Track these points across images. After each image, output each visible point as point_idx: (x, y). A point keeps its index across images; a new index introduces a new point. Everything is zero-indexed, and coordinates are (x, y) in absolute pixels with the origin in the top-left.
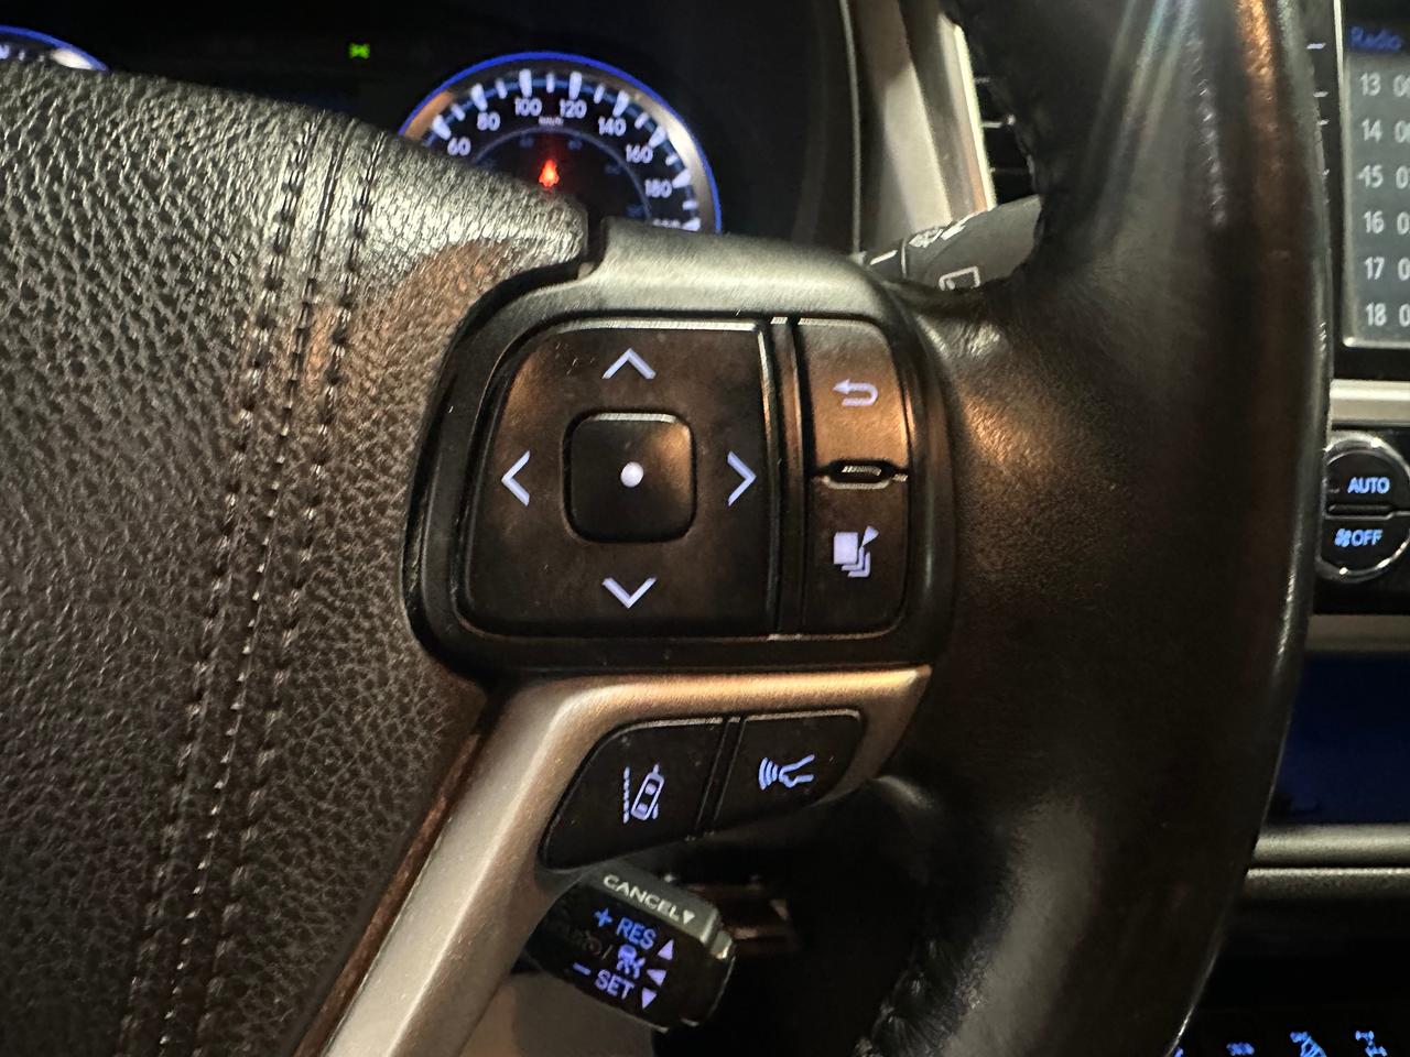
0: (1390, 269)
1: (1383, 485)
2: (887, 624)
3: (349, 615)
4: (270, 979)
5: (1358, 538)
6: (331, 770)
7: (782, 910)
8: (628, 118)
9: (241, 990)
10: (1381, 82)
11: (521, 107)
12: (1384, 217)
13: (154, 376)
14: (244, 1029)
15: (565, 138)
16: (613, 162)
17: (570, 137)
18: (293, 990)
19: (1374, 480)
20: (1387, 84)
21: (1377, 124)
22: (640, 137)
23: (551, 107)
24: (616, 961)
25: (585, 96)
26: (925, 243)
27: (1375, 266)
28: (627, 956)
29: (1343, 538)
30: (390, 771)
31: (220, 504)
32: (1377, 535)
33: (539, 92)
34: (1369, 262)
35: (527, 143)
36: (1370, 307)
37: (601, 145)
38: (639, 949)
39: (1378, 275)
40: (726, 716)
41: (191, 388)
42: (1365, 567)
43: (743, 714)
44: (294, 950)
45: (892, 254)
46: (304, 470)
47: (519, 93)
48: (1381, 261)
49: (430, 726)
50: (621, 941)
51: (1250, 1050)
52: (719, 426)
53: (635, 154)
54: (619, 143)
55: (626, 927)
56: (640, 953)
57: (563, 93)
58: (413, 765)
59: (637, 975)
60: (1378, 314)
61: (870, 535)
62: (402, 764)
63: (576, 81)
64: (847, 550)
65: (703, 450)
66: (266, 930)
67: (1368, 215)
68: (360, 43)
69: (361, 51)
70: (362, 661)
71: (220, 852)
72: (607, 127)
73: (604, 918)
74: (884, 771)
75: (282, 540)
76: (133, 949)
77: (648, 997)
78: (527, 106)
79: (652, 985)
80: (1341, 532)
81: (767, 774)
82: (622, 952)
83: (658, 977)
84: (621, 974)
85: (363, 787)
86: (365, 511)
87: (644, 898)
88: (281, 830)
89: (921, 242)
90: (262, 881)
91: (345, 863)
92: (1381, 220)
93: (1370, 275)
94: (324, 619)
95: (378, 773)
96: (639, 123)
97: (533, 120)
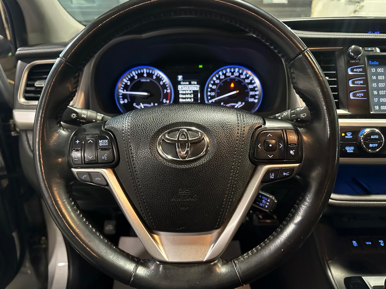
0: (379, 100)
1: (377, 137)
2: (296, 159)
3: (245, 158)
4: (237, 193)
5: (373, 145)
6: (243, 173)
7: (275, 217)
8: (246, 75)
9: (235, 193)
10: (375, 70)
11: (227, 74)
12: (377, 92)
13: (229, 138)
14: (234, 198)
15: (235, 79)
16: (243, 82)
17: (236, 79)
18: (239, 194)
19: (375, 136)
20: (376, 70)
21: (375, 76)
22: (248, 78)
23: (233, 74)
24: (262, 202)
25: (238, 72)
26: (298, 110)
27: (376, 100)
28: (264, 201)
29: (371, 145)
30: (248, 173)
31: (235, 149)
32: (377, 145)
33: (230, 72)
34: (375, 99)
35: (228, 80)
36: (375, 107)
37: (241, 80)
38: (265, 200)
39: (376, 101)
40: (280, 168)
41: (233, 139)
42: (375, 150)
43: (282, 168)
44: (239, 190)
45: (294, 111)
46: (241, 146)
47: (227, 72)
48: (377, 99)
49: (251, 169)
50: (263, 199)
51: (370, 243)
52: (279, 141)
53: (247, 81)
54: (244, 79)
55: (264, 198)
56: (265, 201)
57: (234, 71)
58: (250, 173)
59: (265, 203)
60: (377, 108)
61: (294, 151)
62: (249, 173)
63: (237, 70)
64: (292, 152)
65: (277, 143)
66: (237, 188)
67: (374, 91)
68: (201, 65)
69: (201, 66)
70: (246, 163)
71: (234, 180)
72: (242, 77)
73: (260, 196)
74: (296, 175)
75: (240, 152)
76: (227, 188)
77: (266, 206)
78: (228, 74)
79: (267, 205)
80: (370, 144)
81: (284, 174)
82: (263, 201)
83: (268, 204)
84: (263, 203)
85: (245, 174)
86: (246, 149)
87: (265, 194)
88: (239, 178)
89: (298, 109)
90: (237, 183)
91: (243, 182)
92: (376, 92)
93: (375, 101)
94: (243, 159)
95: (246, 173)
96: (247, 76)
97: (229, 76)
